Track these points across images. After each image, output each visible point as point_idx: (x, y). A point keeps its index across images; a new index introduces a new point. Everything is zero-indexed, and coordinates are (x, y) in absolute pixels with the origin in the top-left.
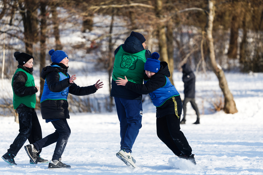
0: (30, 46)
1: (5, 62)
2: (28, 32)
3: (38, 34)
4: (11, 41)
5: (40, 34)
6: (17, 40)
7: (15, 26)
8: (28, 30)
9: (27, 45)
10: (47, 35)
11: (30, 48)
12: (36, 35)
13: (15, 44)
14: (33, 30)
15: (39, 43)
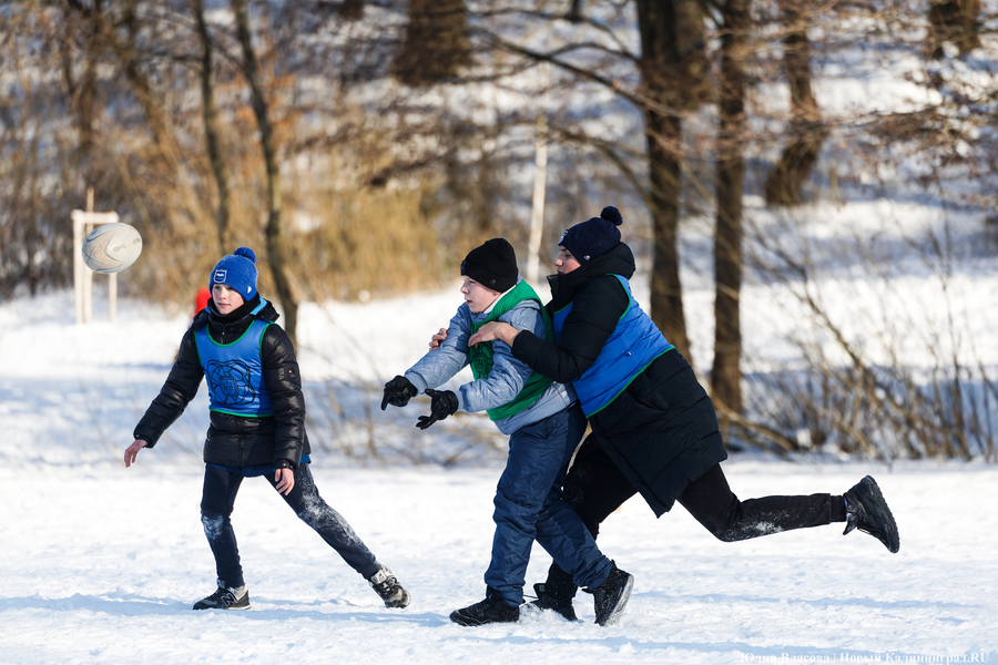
0: (669, 127)
1: (547, 201)
2: (661, 59)
3: (706, 68)
4: (578, 99)
5: (716, 68)
6: (604, 95)
7: (595, 24)
8: (658, 46)
9: (655, 123)
10: (748, 70)
11: (670, 136)
12: (695, 69)
13: (594, 114)
14: (684, 45)
15: (712, 110)
